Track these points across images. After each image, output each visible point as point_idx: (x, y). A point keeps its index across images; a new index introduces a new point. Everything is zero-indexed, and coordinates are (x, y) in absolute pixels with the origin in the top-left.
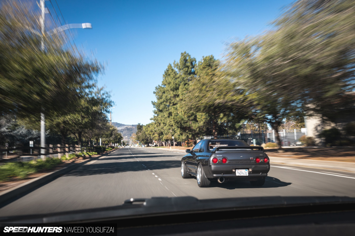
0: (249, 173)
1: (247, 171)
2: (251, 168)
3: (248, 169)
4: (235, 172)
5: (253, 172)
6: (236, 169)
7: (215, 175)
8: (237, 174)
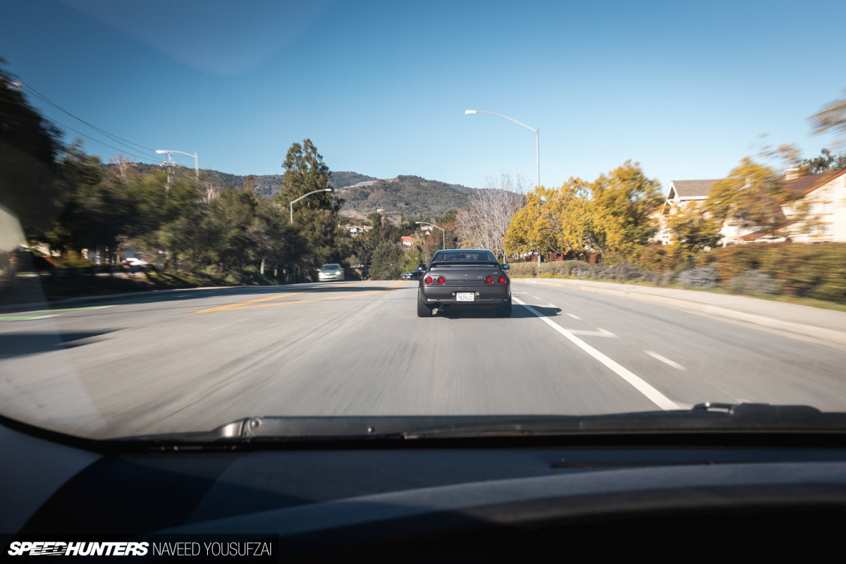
0: (476, 297)
1: (473, 296)
2: (478, 291)
3: (474, 292)
4: (455, 296)
5: (481, 296)
6: (456, 292)
7: (429, 300)
8: (458, 299)
